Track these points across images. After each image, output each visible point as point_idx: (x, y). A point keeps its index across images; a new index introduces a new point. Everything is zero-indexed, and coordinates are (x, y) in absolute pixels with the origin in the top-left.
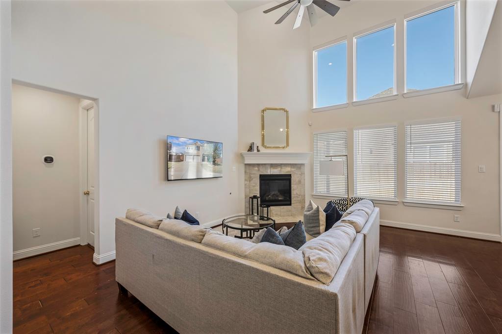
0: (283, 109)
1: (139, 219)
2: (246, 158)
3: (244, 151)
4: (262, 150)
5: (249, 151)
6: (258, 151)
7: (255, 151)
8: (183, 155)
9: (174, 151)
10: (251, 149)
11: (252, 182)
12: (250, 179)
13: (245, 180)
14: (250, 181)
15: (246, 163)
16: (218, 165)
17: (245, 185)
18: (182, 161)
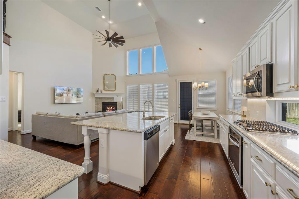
0: (113, 75)
1: (41, 114)
2: (95, 95)
3: (95, 92)
4: (104, 92)
5: (97, 92)
6: (101, 92)
7: (100, 92)
8: (62, 94)
9: (58, 91)
10: (98, 91)
11: (99, 105)
12: (97, 104)
13: (96, 104)
14: (98, 105)
15: (95, 97)
16: (80, 98)
17: (96, 106)
18: (62, 96)
